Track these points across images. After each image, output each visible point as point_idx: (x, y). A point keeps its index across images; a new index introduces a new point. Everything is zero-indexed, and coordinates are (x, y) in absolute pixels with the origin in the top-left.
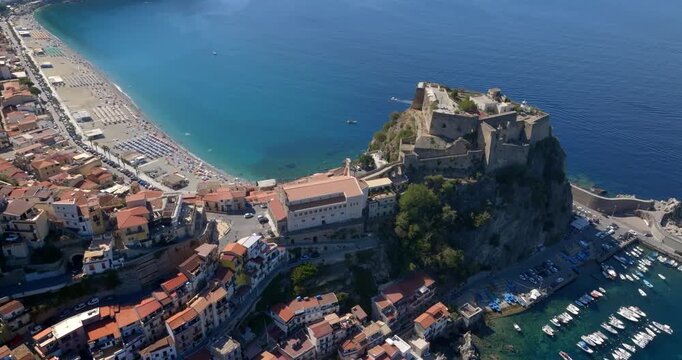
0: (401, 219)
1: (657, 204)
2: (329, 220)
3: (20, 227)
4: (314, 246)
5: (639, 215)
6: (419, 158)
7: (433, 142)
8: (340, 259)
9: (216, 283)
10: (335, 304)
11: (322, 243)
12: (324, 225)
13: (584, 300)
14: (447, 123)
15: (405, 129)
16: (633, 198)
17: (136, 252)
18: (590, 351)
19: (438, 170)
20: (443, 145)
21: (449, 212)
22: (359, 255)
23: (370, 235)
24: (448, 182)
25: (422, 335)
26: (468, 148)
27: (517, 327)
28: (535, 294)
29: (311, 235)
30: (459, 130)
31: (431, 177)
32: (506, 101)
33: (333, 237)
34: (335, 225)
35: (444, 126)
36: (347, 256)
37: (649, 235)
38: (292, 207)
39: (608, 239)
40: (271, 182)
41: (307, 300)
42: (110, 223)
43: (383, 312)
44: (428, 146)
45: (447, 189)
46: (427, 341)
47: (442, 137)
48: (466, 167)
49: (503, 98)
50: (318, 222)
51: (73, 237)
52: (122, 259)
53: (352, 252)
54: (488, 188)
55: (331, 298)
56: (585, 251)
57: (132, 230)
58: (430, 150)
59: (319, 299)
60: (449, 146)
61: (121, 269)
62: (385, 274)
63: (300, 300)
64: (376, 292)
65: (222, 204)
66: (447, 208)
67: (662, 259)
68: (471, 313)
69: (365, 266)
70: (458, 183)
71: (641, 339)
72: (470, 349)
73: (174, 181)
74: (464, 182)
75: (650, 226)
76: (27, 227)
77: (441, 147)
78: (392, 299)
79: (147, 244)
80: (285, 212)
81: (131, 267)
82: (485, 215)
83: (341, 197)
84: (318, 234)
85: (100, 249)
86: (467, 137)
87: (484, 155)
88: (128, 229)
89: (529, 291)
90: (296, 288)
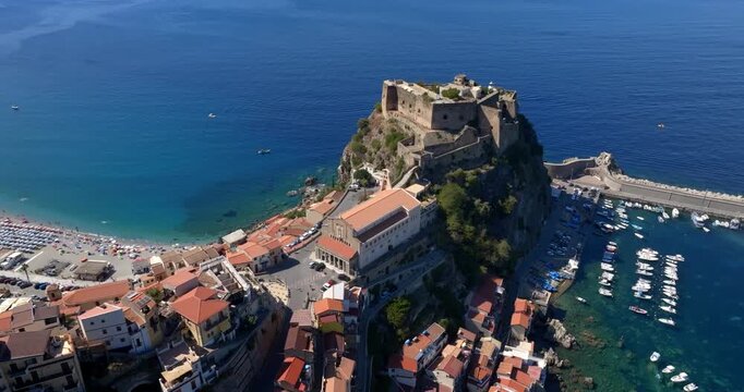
0: (452, 222)
1: (597, 160)
2: (394, 243)
3: (42, 372)
4: (390, 278)
5: (588, 173)
6: (434, 156)
7: (440, 137)
8: (418, 284)
9: (335, 355)
10: (443, 335)
11: (394, 272)
12: (392, 251)
13: (608, 256)
14: (448, 113)
15: (386, 132)
16: (576, 159)
17: (224, 351)
18: (648, 297)
19: (455, 164)
20: (449, 137)
21: (482, 207)
22: (434, 273)
23: (432, 249)
24: (470, 175)
25: (522, 336)
26: (476, 136)
27: (580, 299)
28: (573, 264)
29: (382, 267)
30: (461, 118)
31: (451, 173)
32: (475, 85)
33: (402, 262)
34: (401, 246)
35: (445, 117)
36: (425, 279)
37: (607, 188)
38: (362, 236)
39: (582, 200)
40: (238, 235)
41: (417, 341)
42: (168, 324)
43: (483, 326)
44: (436, 142)
45: (472, 183)
46: (530, 341)
47: (446, 129)
48: (478, 155)
49: (472, 82)
50: (385, 249)
51: (128, 361)
52: (213, 367)
53: (428, 271)
54: (505, 172)
55: (437, 330)
56: (573, 214)
57: (213, 320)
58: (440, 145)
59: (427, 334)
60: (457, 137)
61: (216, 381)
62: (460, 286)
63: (410, 344)
64: (464, 309)
65: (257, 262)
66: (477, 202)
67: (630, 205)
68: (544, 299)
69: (442, 285)
70: (478, 174)
71: (671, 272)
72: (567, 333)
73: (96, 271)
74: (483, 171)
75: (602, 180)
76: (57, 368)
77: (450, 141)
78: (484, 309)
79: (231, 335)
80: (356, 246)
81: (228, 372)
82: (512, 199)
83: (400, 213)
84: (389, 262)
85: (181, 363)
86: (470, 123)
87: (492, 139)
88: (208, 321)
89: (566, 263)
90: (400, 332)
